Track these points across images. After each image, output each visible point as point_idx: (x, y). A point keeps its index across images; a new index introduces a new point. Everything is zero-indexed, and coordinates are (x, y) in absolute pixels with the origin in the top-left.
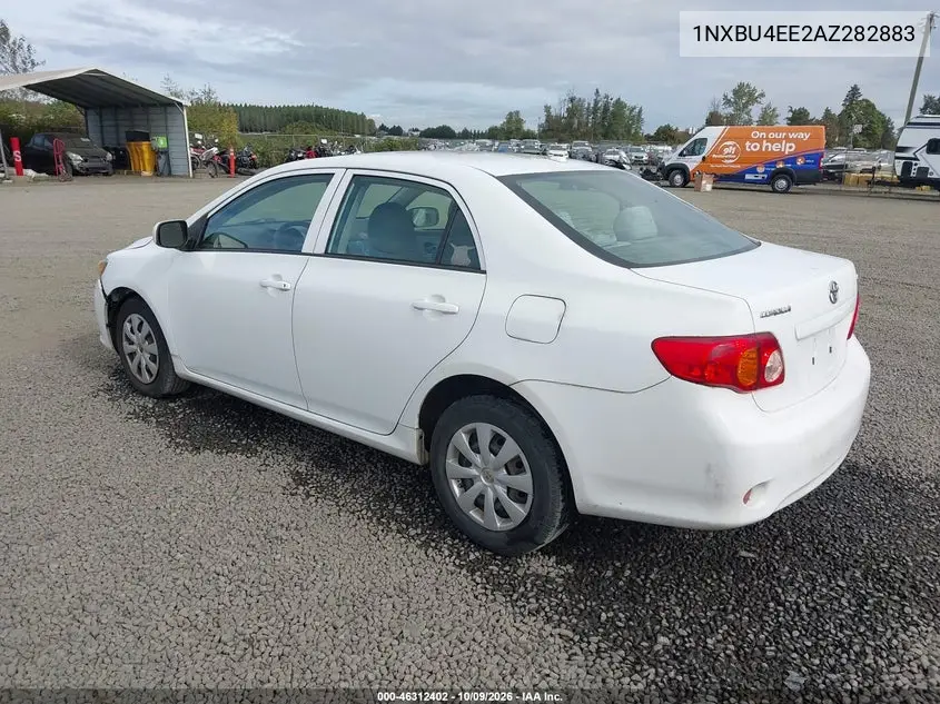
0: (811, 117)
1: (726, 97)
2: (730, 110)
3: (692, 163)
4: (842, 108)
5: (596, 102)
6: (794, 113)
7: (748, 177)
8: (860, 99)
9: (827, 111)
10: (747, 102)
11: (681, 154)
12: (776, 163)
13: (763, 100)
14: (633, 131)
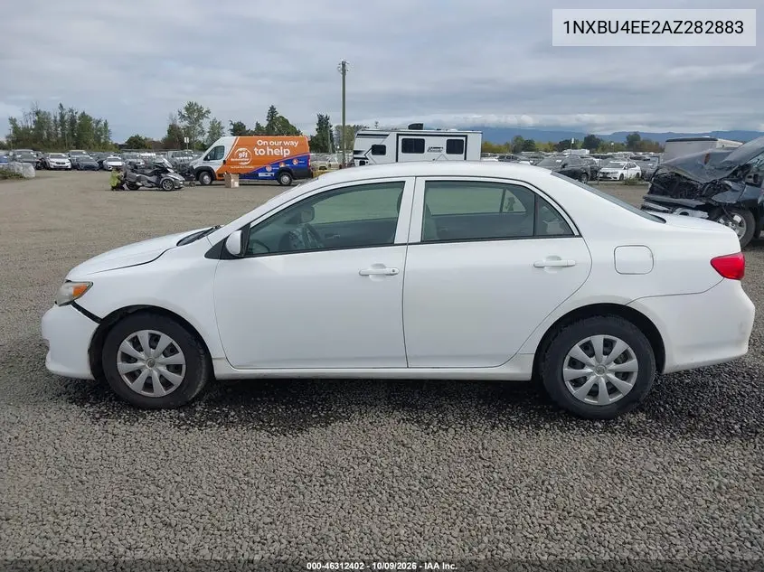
0: (247, 129)
1: (180, 113)
2: (186, 123)
3: (216, 166)
4: (267, 122)
5: (62, 116)
6: (234, 125)
7: (260, 175)
8: (277, 116)
9: (258, 124)
10: (198, 117)
11: (206, 159)
12: (278, 163)
13: (209, 115)
14: (102, 141)
